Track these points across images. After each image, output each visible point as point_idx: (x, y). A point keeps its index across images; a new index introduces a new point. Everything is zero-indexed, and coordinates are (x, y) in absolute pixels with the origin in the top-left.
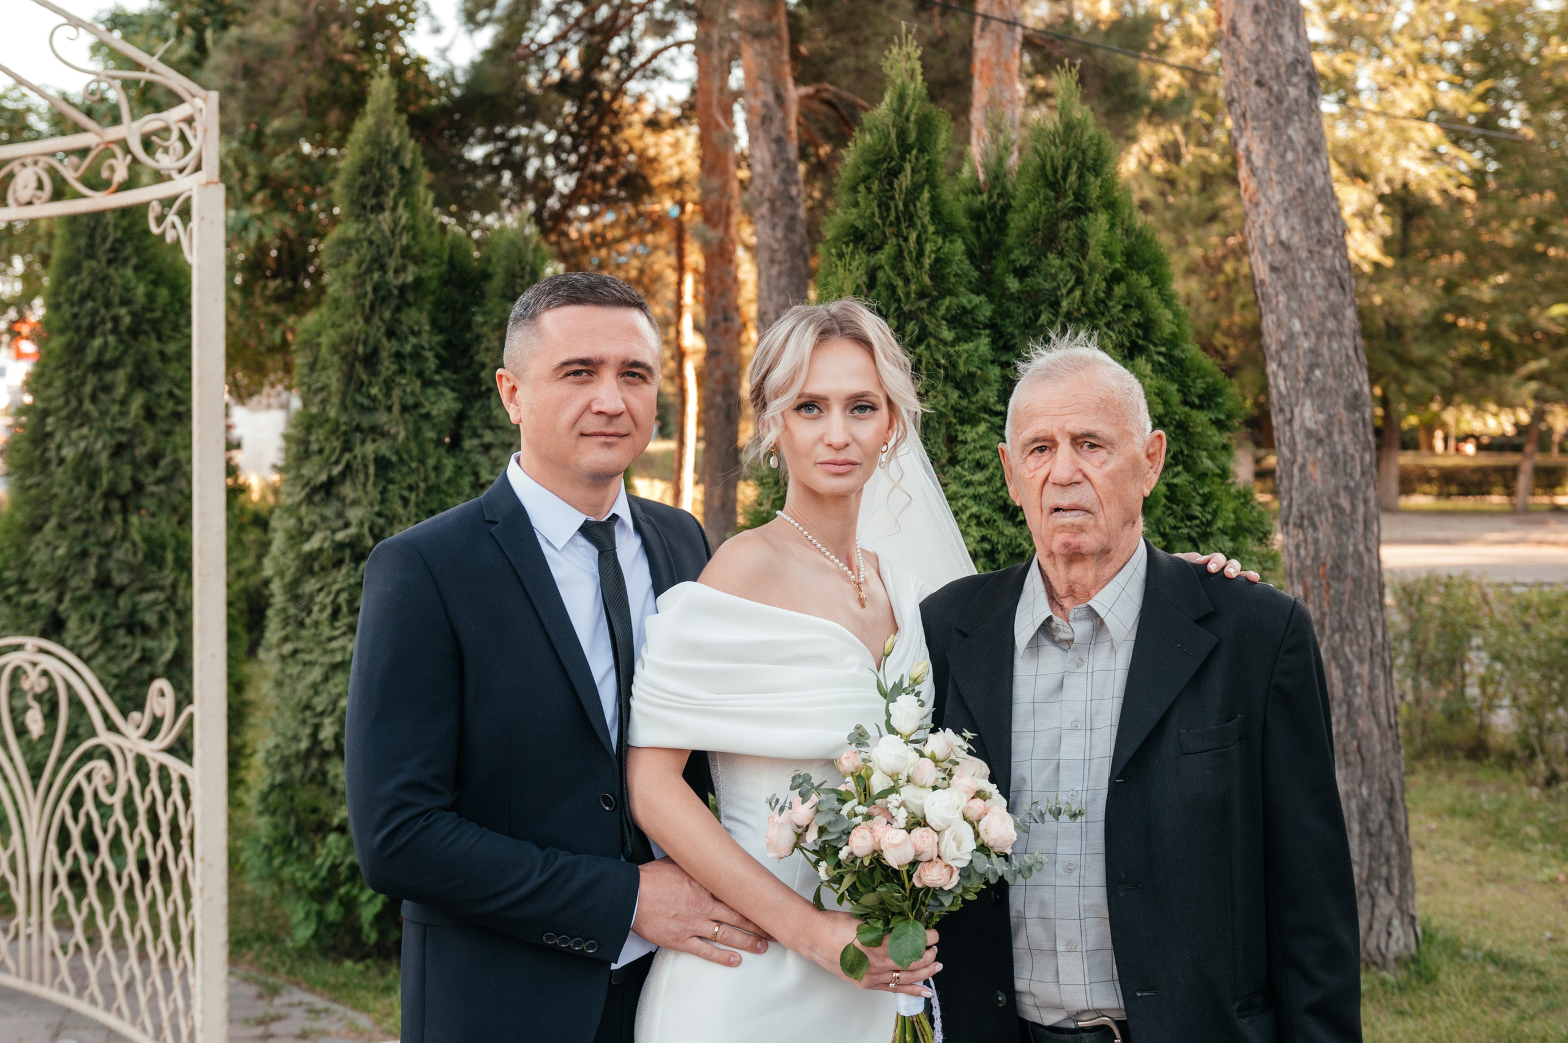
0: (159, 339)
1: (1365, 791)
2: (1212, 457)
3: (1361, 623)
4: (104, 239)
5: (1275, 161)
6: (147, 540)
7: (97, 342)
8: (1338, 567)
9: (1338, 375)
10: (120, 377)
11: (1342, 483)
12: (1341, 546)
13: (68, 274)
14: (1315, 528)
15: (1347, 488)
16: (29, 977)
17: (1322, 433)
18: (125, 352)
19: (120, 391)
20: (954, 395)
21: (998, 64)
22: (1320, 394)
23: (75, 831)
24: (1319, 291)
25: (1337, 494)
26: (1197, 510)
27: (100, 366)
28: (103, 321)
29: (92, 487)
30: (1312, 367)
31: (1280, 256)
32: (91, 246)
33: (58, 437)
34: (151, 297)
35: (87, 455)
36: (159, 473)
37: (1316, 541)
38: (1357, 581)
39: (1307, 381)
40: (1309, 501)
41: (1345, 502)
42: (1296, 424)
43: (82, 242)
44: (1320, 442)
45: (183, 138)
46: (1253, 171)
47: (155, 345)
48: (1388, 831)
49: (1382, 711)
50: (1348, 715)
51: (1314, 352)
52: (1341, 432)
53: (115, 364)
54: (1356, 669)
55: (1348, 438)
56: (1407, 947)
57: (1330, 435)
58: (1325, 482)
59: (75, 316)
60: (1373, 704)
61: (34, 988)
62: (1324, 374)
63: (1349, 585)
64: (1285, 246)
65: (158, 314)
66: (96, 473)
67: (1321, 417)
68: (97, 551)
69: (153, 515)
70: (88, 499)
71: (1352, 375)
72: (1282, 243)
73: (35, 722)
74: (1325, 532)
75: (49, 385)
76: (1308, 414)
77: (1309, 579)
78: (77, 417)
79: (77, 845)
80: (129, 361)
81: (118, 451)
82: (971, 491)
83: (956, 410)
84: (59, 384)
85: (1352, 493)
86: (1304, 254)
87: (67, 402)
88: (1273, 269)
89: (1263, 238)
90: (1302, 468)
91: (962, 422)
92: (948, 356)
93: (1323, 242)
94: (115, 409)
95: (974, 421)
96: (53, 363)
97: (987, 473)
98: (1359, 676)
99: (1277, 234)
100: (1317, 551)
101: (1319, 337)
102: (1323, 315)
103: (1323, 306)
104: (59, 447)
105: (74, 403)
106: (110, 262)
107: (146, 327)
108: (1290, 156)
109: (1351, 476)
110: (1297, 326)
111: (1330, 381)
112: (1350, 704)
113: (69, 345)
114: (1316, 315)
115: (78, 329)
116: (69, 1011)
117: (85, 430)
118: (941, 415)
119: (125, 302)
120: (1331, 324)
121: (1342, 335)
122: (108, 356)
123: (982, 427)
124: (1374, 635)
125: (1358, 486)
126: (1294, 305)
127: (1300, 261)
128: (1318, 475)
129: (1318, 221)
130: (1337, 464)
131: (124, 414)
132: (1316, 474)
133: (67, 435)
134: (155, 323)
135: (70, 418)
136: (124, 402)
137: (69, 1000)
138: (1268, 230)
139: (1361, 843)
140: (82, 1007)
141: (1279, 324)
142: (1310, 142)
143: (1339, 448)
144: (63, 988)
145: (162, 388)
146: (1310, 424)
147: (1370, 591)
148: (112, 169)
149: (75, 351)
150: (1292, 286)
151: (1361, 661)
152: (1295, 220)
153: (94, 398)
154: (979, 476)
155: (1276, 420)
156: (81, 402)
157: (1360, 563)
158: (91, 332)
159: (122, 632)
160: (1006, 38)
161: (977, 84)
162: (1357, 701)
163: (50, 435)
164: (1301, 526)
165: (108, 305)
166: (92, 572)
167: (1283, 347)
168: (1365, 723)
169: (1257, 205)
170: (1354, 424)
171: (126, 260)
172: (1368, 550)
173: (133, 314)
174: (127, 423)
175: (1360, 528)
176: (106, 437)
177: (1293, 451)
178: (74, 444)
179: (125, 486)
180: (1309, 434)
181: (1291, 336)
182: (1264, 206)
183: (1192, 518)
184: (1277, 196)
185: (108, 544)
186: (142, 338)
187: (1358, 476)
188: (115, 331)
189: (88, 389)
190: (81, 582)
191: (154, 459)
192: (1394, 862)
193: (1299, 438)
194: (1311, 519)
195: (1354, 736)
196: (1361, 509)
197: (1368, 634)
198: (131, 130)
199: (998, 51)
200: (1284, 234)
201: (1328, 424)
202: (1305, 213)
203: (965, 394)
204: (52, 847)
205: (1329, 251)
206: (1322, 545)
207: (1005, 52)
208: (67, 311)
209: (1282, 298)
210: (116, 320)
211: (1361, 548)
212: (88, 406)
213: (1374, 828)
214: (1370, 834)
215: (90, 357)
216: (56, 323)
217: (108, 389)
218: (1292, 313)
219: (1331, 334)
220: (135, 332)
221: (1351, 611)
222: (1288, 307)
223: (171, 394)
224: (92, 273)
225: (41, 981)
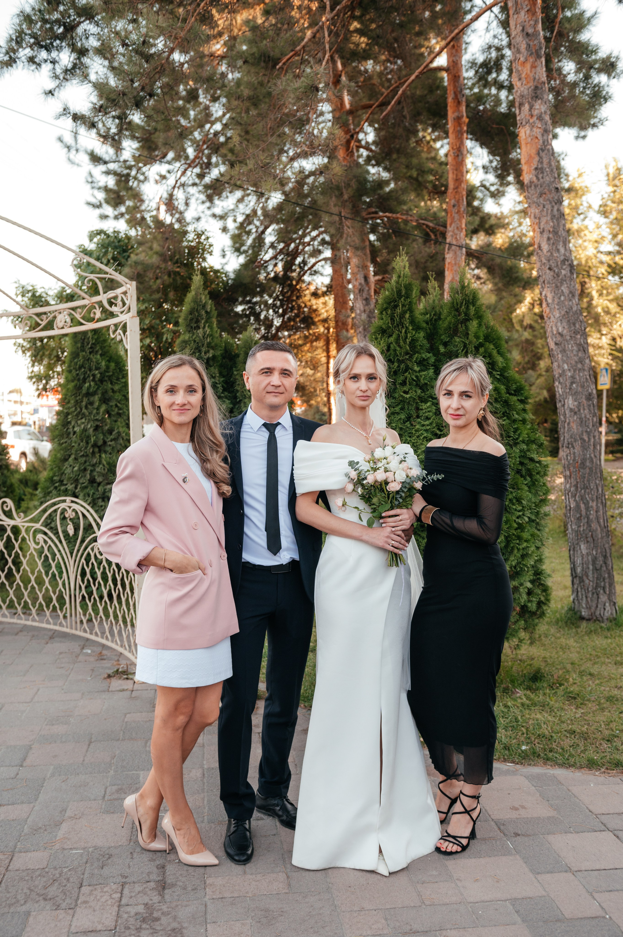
0: (111, 383)
1: (594, 553)
2: (518, 414)
3: (592, 485)
4: (88, 344)
5: (556, 300)
6: (109, 464)
7: (87, 385)
8: (583, 463)
9: (583, 387)
10: (96, 399)
11: (584, 429)
12: (584, 455)
13: (74, 358)
14: (574, 448)
15: (586, 431)
16: (71, 628)
17: (576, 410)
18: (98, 388)
19: (97, 404)
20: (419, 391)
21: (455, 264)
22: (575, 394)
23: (88, 571)
24: (575, 353)
25: (582, 434)
26: (512, 434)
27: (88, 394)
28: (89, 376)
29: (87, 443)
30: (572, 383)
31: (559, 339)
32: (83, 346)
33: (73, 423)
34: (108, 367)
35: (85, 430)
36: (112, 437)
37: (574, 453)
38: (591, 469)
39: (570, 389)
40: (571, 437)
41: (586, 437)
42: (566, 406)
43: (79, 345)
44: (575, 413)
45: (123, 300)
46: (548, 305)
47: (110, 386)
48: (604, 568)
49: (602, 521)
50: (588, 522)
51: (573, 377)
52: (584, 409)
53: (94, 393)
54: (591, 504)
55: (586, 411)
56: (612, 614)
57: (579, 410)
58: (578, 429)
59: (78, 375)
60: (597, 518)
61: (74, 632)
62: (577, 386)
63: (587, 470)
64: (561, 335)
65: (111, 373)
66: (88, 437)
67: (576, 403)
68: (90, 468)
69: (110, 454)
70: (86, 448)
71: (588, 386)
72: (559, 333)
73: (71, 530)
74: (578, 449)
75: (69, 402)
76: (570, 402)
77: (572, 469)
78: (80, 415)
79: (88, 576)
80: (100, 392)
81: (97, 428)
82: (424, 428)
83: (419, 397)
84: (72, 402)
85: (588, 433)
86: (568, 338)
87: (76, 409)
88: (556, 344)
89: (552, 332)
90: (569, 424)
91: (422, 402)
92: (417, 377)
93: (576, 332)
94: (95, 411)
95: (426, 402)
96: (69, 394)
97: (430, 421)
98: (592, 507)
99: (558, 330)
100: (575, 457)
101: (575, 371)
102: (576, 362)
103: (576, 358)
104: (74, 427)
105: (79, 409)
106: (90, 353)
107: (106, 379)
108: (562, 298)
109: (588, 426)
110: (566, 367)
111: (579, 389)
112: (588, 518)
113: (76, 386)
114: (574, 363)
115: (79, 380)
116: (88, 640)
117: (83, 420)
118: (414, 399)
119: (97, 369)
120: (579, 366)
121: (584, 370)
122: (91, 390)
123: (429, 404)
124: (598, 490)
125: (591, 431)
126: (565, 358)
127: (567, 341)
128: (575, 427)
129: (574, 324)
130: (582, 422)
131: (98, 414)
132: (574, 426)
133: (76, 422)
134: (109, 377)
135: (77, 415)
136: (98, 409)
137: (88, 635)
138: (554, 328)
139: (593, 573)
140: (93, 637)
141: (559, 366)
142: (571, 292)
143: (583, 416)
144: (85, 631)
145: (113, 403)
146: (571, 406)
147: (596, 473)
148: (95, 313)
149: (78, 388)
150: (564, 351)
151: (593, 501)
152: (565, 324)
153: (86, 407)
154: (427, 422)
155: (559, 405)
156: (81, 409)
157: (592, 461)
158: (84, 381)
159: (100, 500)
160: (458, 253)
161: (447, 273)
162: (591, 517)
163: (70, 423)
164: (568, 447)
165: (90, 370)
166: (88, 476)
167: (560, 375)
168: (594, 525)
169: (550, 318)
170: (589, 406)
171: (97, 352)
172: (595, 456)
173: (101, 373)
174: (99, 417)
175: (592, 447)
176: (92, 423)
177: (565, 417)
178: (79, 426)
179: (100, 443)
180: (571, 410)
181: (564, 371)
182: (552, 319)
183: (509, 437)
184: (558, 315)
185: (93, 465)
186: (105, 383)
187: (591, 427)
188: (93, 380)
189: (84, 404)
190: (84, 480)
191: (110, 432)
192: (607, 580)
193: (567, 412)
194: (572, 444)
195: (590, 531)
196: (592, 440)
197: (595, 489)
198: (103, 298)
199: (455, 258)
200: (560, 330)
201: (579, 406)
202: (569, 321)
203: (423, 391)
204: (79, 577)
205: (579, 336)
206: (577, 455)
207: (458, 259)
208: (74, 373)
209: (560, 356)
210: (94, 375)
211: (592, 455)
212: (84, 410)
213: (598, 567)
214: (597, 570)
215: (84, 390)
216: (70, 378)
217: (92, 404)
218: (564, 362)
219: (580, 370)
220: (101, 381)
221: (588, 481)
222: (562, 359)
223: (116, 406)
224: (84, 357)
225: (76, 629)
